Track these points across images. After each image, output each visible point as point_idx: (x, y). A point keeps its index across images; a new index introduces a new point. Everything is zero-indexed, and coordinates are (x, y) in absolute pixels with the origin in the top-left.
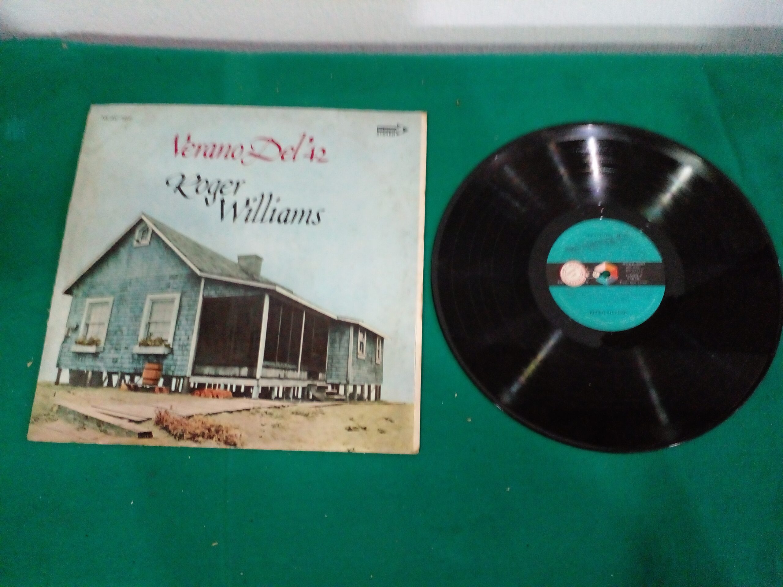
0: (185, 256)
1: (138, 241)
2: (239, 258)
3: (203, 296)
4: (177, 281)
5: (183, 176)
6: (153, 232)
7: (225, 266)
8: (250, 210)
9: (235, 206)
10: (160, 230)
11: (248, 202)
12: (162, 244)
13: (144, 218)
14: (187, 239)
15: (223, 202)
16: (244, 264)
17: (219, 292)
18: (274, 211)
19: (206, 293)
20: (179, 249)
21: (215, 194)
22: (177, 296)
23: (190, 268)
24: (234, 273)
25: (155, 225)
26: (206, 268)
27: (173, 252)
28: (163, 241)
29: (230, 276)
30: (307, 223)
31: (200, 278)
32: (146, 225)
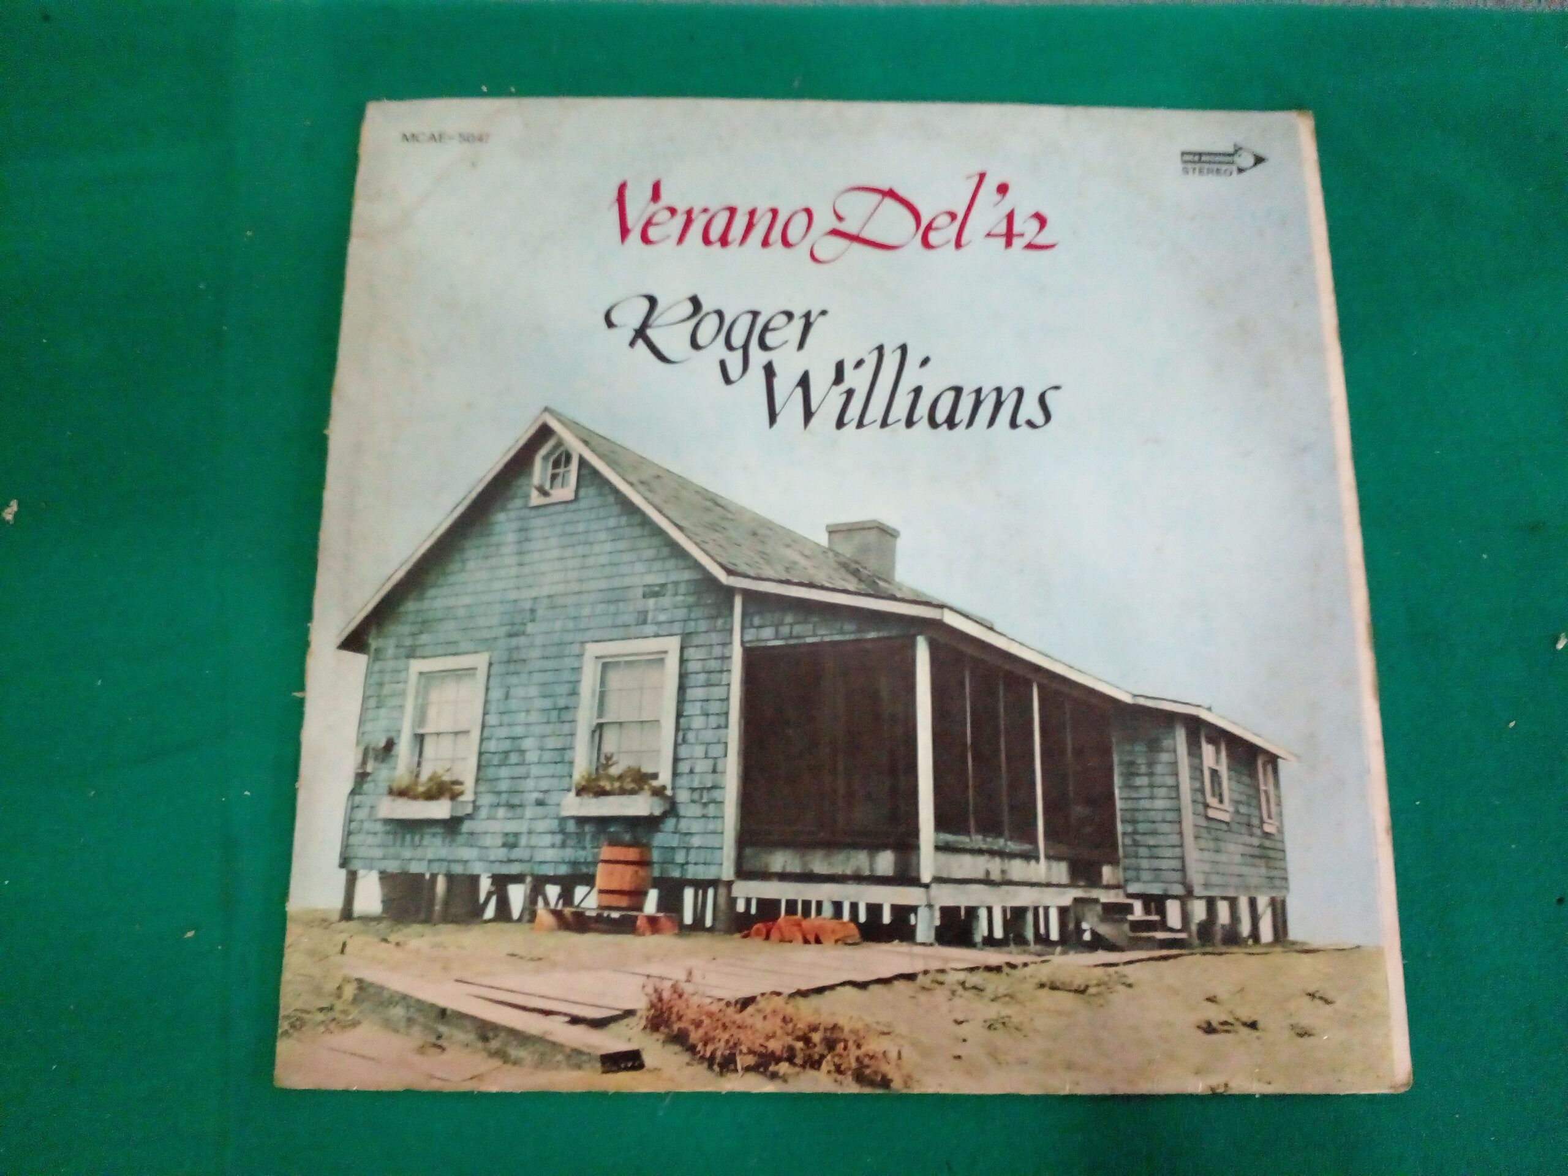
0: (680, 528)
1: (544, 493)
2: (833, 531)
3: (743, 643)
4: (666, 601)
5: (652, 301)
6: (583, 462)
7: (792, 555)
8: (850, 393)
9: (804, 382)
10: (601, 456)
11: (840, 367)
12: (611, 499)
13: (554, 424)
14: (683, 483)
15: (769, 371)
16: (847, 549)
17: (785, 630)
18: (918, 391)
19: (751, 634)
20: (660, 511)
21: (745, 347)
22: (673, 644)
23: (697, 566)
24: (821, 578)
25: (586, 443)
26: (743, 568)
27: (646, 521)
28: (616, 491)
29: (811, 585)
30: (1013, 424)
31: (730, 591)
32: (560, 443)
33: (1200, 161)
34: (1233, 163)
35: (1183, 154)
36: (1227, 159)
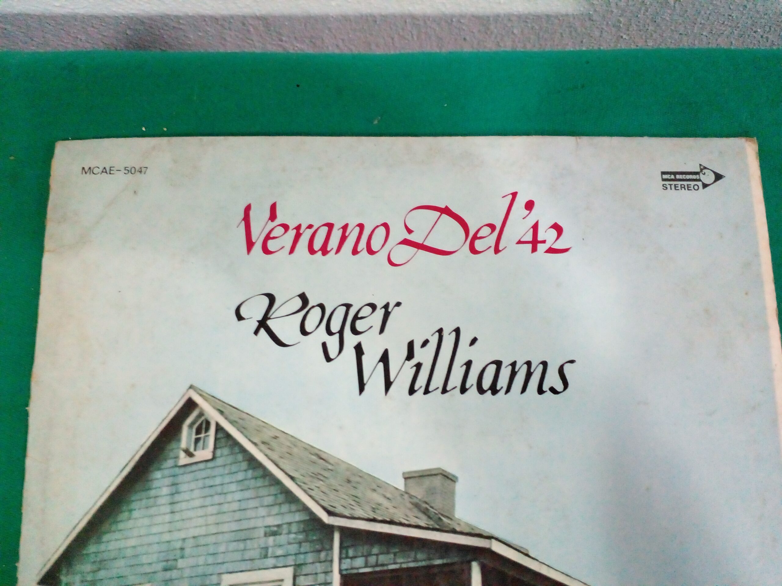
0: (292, 478)
1: (190, 454)
2: (407, 477)
3: (340, 571)
4: (282, 539)
5: (272, 298)
6: (219, 428)
7: (377, 498)
8: (419, 366)
9: (385, 358)
10: (232, 422)
12: (240, 457)
13: (197, 399)
14: (295, 441)
15: (359, 350)
16: (418, 492)
17: (372, 560)
18: (469, 364)
19: (347, 563)
20: (277, 465)
21: (341, 332)
22: (287, 573)
23: (306, 509)
24: (399, 517)
25: (221, 412)
26: (339, 509)
27: (266, 474)
28: (243, 450)
29: (391, 522)
30: (540, 391)
31: (331, 529)
32: (201, 414)
33: (675, 180)
34: (699, 180)
35: (663, 173)
36: (694, 177)
